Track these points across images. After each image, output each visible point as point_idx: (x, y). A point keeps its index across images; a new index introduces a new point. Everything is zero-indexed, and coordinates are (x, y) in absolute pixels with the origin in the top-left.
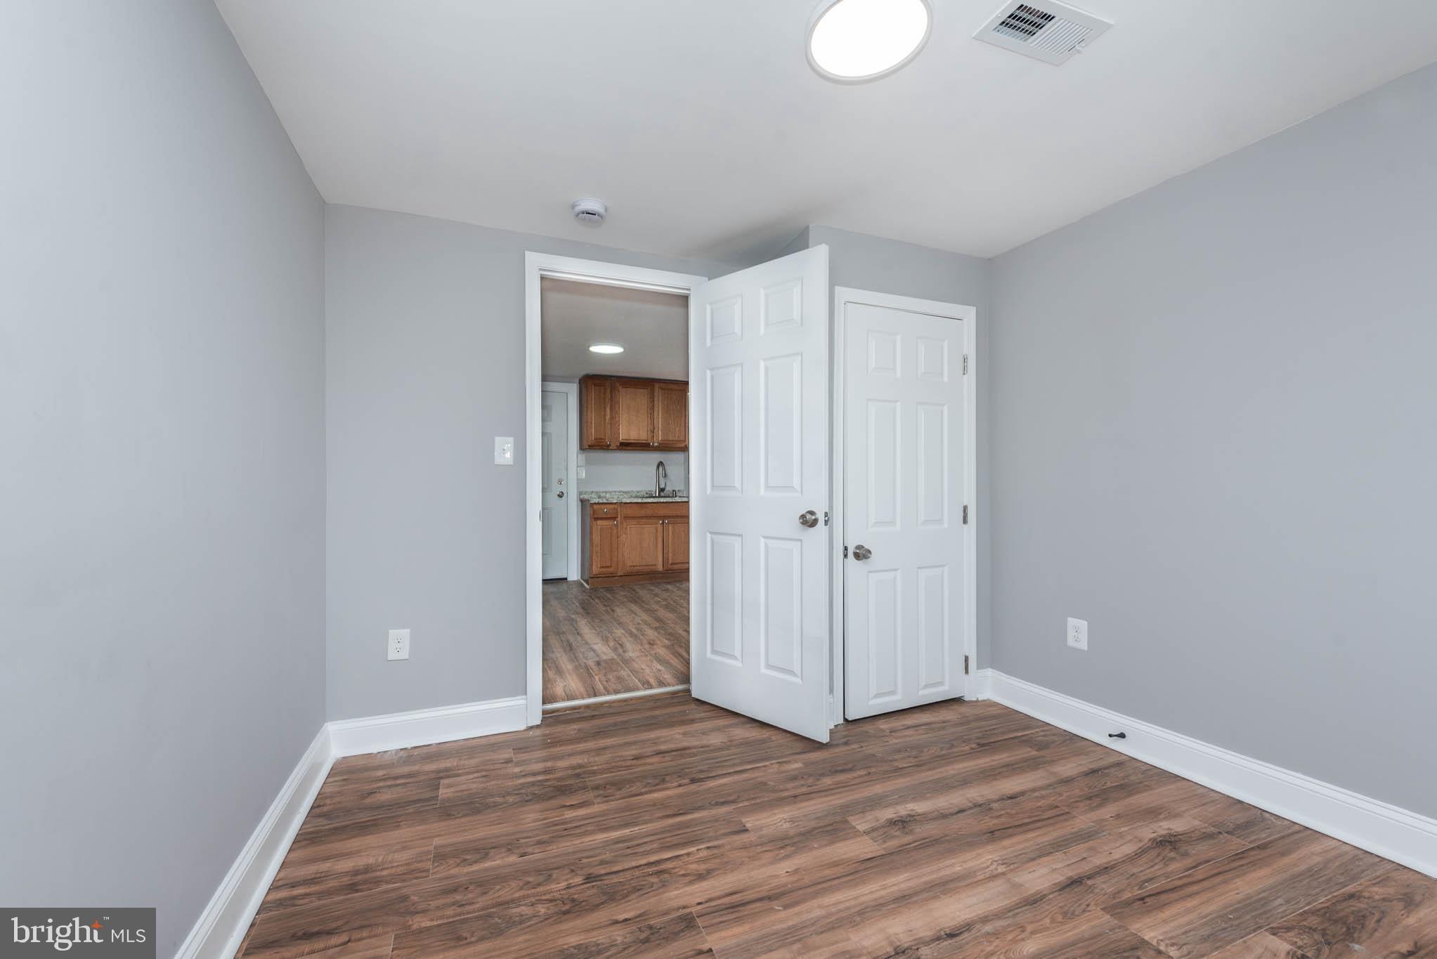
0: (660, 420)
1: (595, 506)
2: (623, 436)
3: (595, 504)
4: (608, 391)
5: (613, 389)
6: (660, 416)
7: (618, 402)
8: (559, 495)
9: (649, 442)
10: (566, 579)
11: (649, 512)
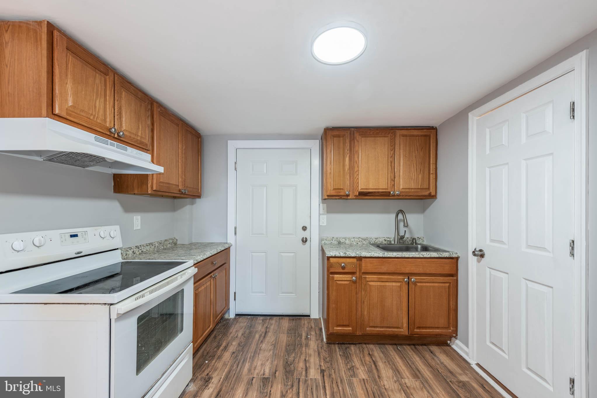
0: (402, 167)
1: (332, 260)
2: (362, 185)
3: (332, 257)
4: (348, 141)
5: (352, 139)
6: (402, 164)
7: (357, 152)
8: (303, 241)
9: (389, 191)
10: (309, 316)
11: (391, 268)
